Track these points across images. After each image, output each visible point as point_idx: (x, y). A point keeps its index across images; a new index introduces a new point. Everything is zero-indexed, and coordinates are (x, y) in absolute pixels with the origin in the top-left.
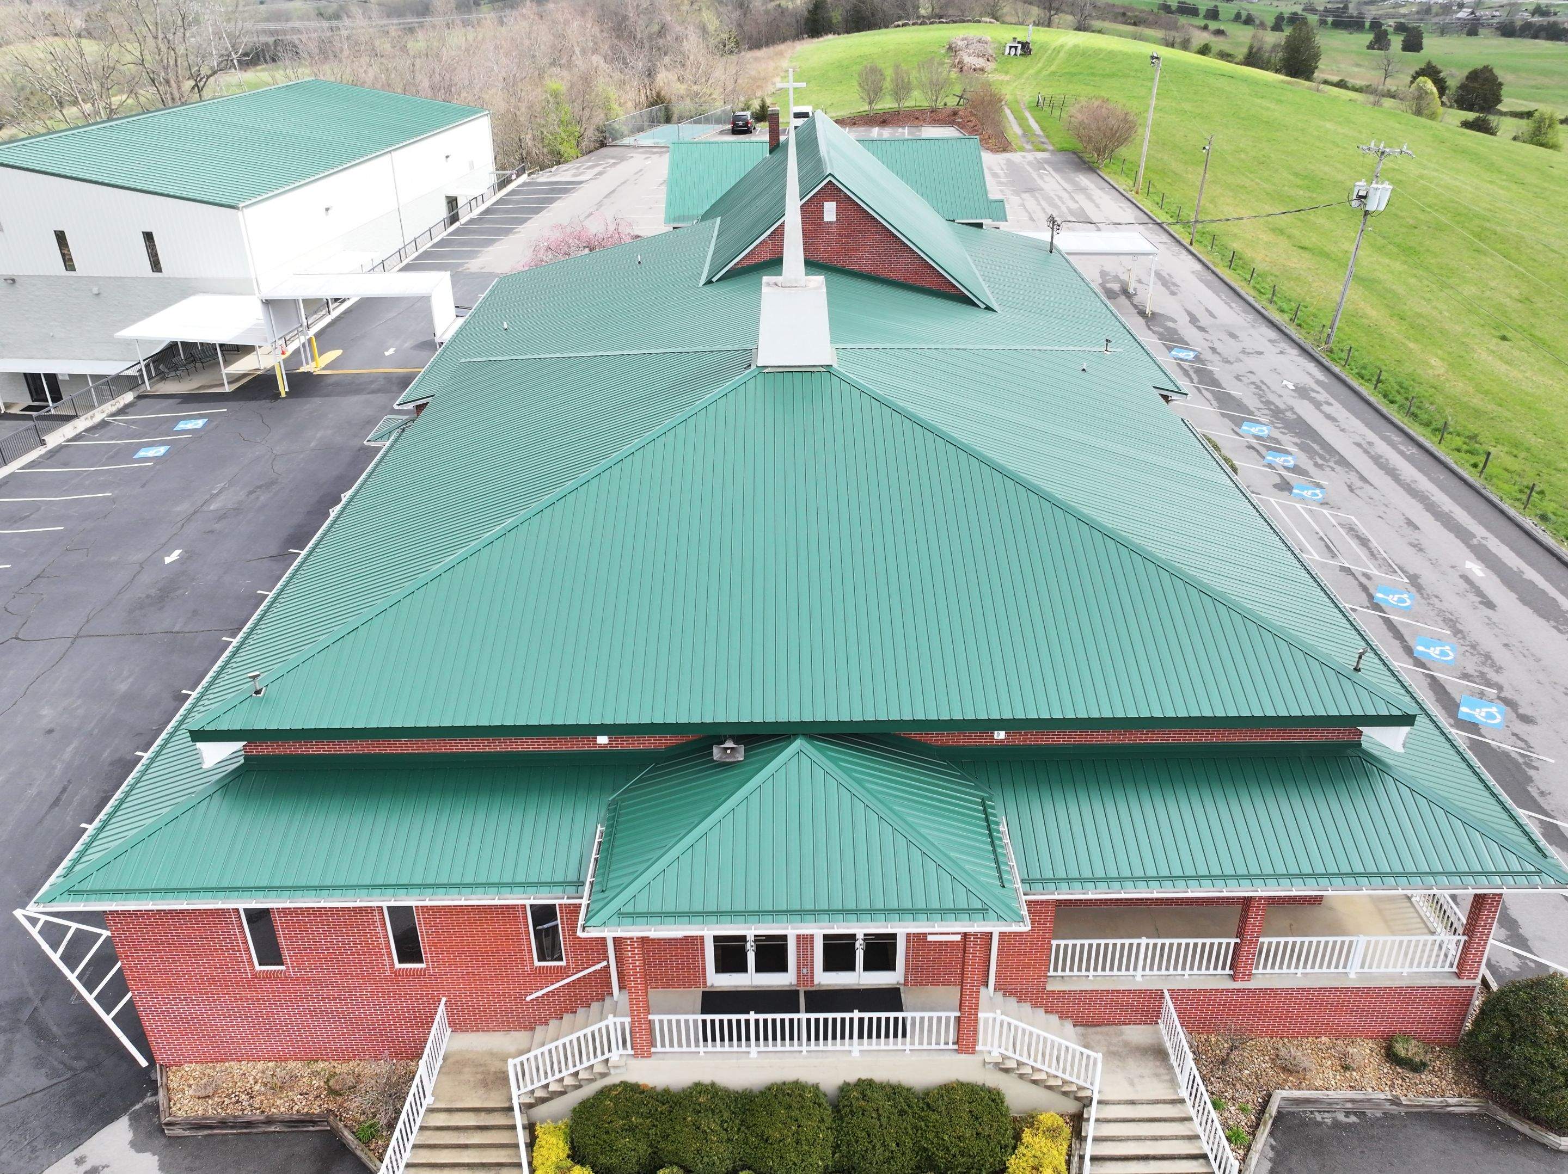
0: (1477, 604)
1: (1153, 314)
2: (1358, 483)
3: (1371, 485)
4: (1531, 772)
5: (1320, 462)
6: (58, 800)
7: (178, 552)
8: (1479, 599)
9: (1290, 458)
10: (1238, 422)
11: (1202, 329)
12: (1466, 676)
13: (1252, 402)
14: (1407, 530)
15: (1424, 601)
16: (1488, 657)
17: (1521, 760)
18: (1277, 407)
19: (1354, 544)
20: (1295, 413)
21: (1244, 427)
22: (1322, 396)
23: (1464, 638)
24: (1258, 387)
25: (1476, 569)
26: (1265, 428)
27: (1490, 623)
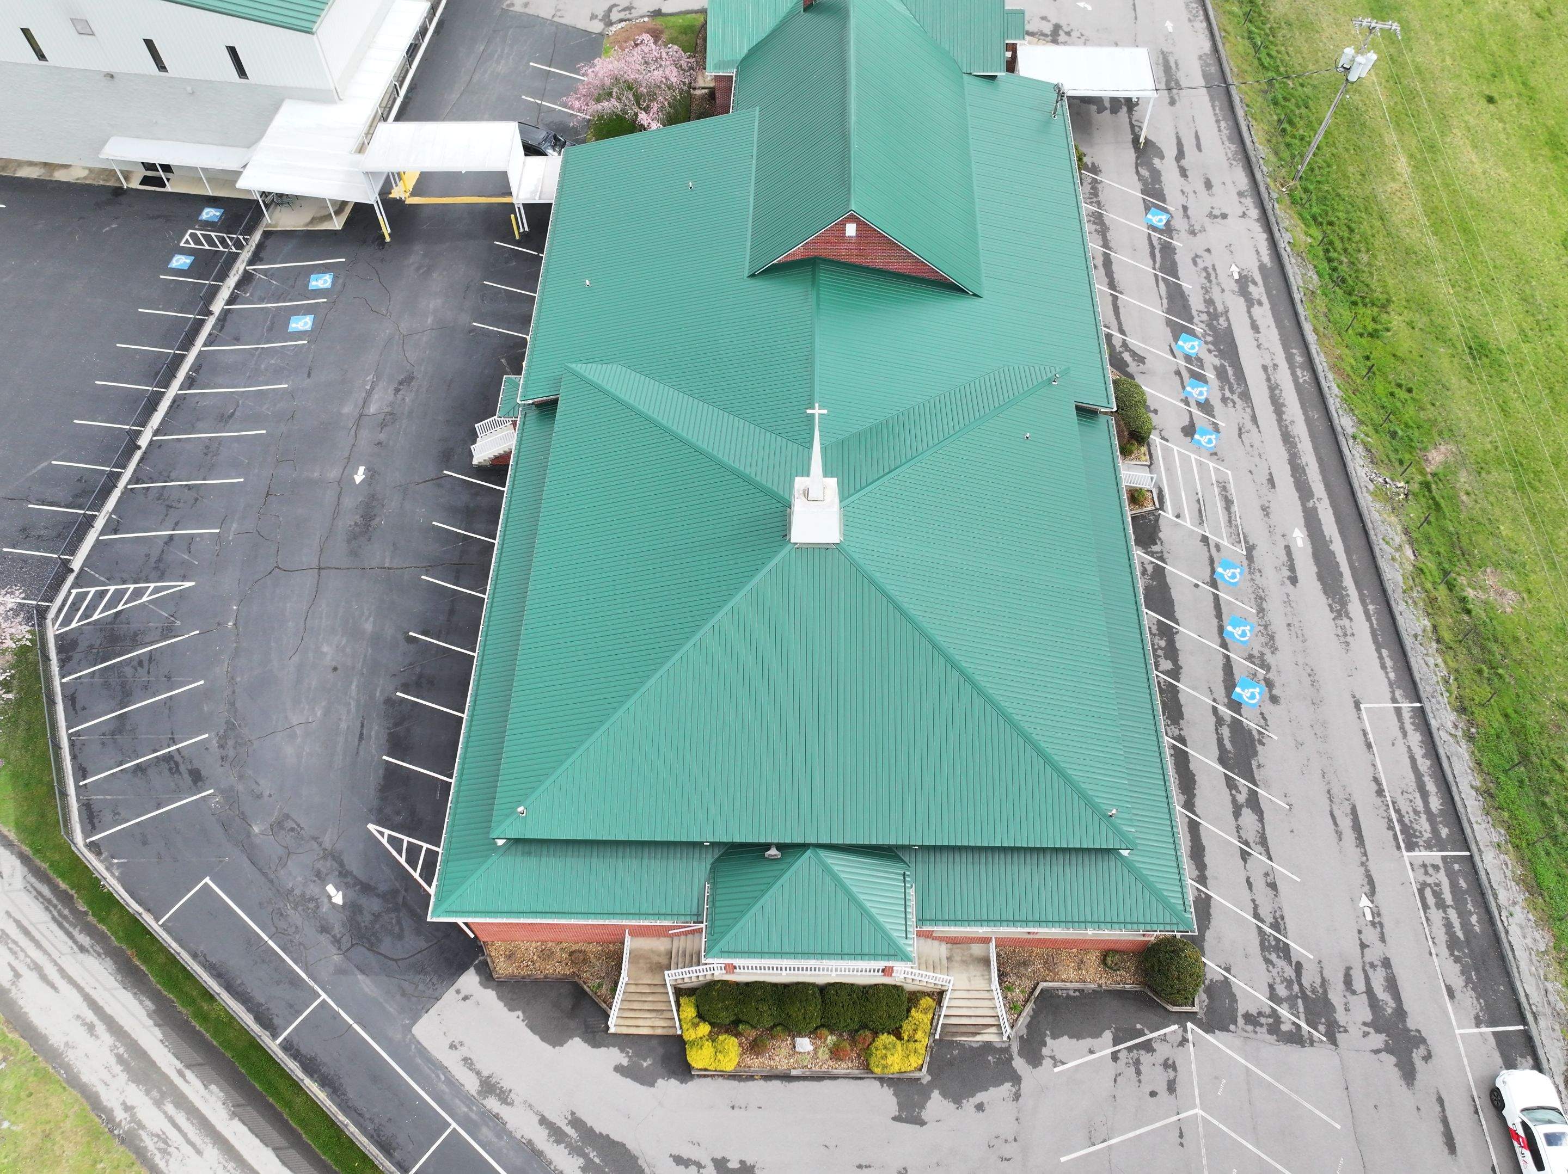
0: (1285, 580)
1: (1147, 141)
2: (1249, 425)
3: (1258, 427)
4: (1259, 748)
5: (1228, 394)
6: (361, 734)
7: (362, 469)
8: (1289, 573)
9: (1204, 389)
10: (1177, 331)
11: (1183, 173)
12: (1250, 658)
13: (1196, 303)
14: (1265, 488)
15: (1249, 577)
16: (1272, 638)
17: (1257, 737)
18: (1215, 309)
19: (1220, 505)
20: (1228, 319)
21: (1180, 343)
22: (1258, 291)
23: (1263, 618)
24: (1208, 277)
25: (1299, 538)
26: (1196, 343)
27: (1288, 602)
